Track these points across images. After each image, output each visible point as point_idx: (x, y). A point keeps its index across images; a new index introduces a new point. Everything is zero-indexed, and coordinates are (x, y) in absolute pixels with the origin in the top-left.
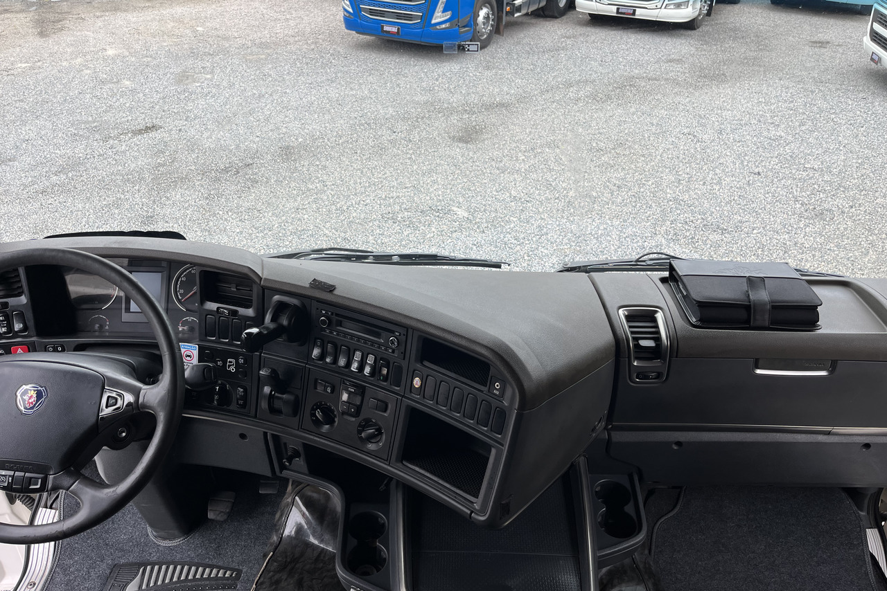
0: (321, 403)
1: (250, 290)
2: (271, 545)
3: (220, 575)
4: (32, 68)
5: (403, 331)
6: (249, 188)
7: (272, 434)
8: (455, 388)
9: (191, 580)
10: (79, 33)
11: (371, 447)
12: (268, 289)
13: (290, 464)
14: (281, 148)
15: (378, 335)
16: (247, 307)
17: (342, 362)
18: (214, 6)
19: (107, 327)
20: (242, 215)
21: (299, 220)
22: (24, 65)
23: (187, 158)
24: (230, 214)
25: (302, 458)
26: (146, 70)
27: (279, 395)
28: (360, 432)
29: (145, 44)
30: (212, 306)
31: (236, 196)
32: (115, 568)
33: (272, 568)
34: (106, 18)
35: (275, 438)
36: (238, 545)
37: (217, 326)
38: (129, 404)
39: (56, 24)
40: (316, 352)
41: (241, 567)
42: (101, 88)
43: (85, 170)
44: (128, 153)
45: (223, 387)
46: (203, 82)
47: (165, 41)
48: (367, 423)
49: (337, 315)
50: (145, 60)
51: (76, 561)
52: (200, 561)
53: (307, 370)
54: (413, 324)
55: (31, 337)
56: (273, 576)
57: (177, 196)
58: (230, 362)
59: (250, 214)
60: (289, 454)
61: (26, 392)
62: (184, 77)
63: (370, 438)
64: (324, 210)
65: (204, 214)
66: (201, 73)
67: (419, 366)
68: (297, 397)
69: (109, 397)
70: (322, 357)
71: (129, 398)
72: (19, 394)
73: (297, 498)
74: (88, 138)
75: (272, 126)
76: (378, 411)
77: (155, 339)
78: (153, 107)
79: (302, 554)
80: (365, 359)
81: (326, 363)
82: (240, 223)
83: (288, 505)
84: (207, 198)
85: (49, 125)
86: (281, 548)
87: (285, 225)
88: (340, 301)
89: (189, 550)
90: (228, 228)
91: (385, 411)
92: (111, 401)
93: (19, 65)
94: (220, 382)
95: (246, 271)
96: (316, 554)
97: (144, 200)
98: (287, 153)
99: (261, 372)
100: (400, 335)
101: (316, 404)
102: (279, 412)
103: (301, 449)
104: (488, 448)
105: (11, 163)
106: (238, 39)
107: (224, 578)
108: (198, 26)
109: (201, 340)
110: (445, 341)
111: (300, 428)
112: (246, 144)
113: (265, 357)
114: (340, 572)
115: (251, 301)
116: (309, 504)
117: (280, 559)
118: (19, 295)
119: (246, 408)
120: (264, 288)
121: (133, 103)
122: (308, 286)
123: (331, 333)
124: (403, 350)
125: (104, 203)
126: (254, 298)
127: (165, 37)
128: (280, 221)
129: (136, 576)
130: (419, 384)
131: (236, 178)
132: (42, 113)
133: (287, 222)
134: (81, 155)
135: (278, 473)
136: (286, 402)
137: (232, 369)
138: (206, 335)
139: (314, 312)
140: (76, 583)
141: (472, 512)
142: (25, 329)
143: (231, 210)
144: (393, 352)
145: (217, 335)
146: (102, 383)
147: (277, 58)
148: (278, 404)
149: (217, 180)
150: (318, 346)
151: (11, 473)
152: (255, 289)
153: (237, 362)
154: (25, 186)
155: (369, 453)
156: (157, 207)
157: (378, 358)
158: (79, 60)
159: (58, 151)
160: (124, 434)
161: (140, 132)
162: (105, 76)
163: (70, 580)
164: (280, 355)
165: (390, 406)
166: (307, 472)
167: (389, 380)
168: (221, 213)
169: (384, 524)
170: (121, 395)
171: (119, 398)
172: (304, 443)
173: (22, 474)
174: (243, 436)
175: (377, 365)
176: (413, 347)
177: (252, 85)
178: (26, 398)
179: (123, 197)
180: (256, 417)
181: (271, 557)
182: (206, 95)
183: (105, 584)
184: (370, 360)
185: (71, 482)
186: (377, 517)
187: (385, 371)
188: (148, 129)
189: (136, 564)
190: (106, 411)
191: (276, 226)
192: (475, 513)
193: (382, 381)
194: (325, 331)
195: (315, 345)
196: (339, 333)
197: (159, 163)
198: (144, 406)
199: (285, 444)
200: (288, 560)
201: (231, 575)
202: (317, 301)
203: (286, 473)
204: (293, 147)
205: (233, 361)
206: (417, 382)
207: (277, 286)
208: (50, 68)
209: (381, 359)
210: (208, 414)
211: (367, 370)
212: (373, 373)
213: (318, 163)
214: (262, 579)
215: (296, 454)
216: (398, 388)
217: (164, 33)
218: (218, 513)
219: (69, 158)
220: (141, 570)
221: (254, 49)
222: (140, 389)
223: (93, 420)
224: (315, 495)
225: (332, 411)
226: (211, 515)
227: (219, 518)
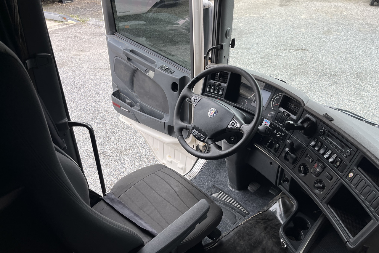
0: (305, 164)
1: (299, 109)
2: (263, 210)
3: (242, 210)
4: (272, 18)
5: (356, 149)
6: (332, 85)
7: (282, 168)
8: (368, 185)
9: (232, 205)
10: (294, 7)
11: (317, 191)
12: (306, 111)
13: (283, 182)
14: (356, 72)
15: (343, 147)
16: (295, 115)
17: (322, 152)
18: (356, 5)
19: (245, 105)
20: (322, 95)
21: (348, 105)
22: (269, 16)
23: (311, 65)
24: (318, 92)
25: (288, 183)
26: (313, 26)
27: (291, 154)
28: (315, 183)
29: (318, 15)
30: (282, 110)
31: (324, 86)
32: (213, 186)
33: (259, 217)
34: (308, 3)
35: (282, 170)
36: (253, 204)
37: (280, 118)
38: (237, 127)
39: (287, 2)
40: (313, 143)
41: (250, 212)
42: (292, 30)
43: (272, 60)
44: (290, 57)
45: (272, 141)
46: (335, 36)
47: (327, 16)
48: (320, 181)
49: (329, 131)
50: (315, 22)
51: (204, 177)
52: (238, 201)
53: (306, 149)
54: (362, 148)
55: (223, 98)
56: (258, 219)
57: (300, 79)
58: (279, 133)
59: (327, 96)
60: (285, 179)
61: (212, 110)
62: (327, 32)
63: (318, 188)
64: (363, 105)
65: (307, 89)
66: (336, 32)
67: (355, 168)
68: (297, 157)
69: (233, 122)
70: (314, 146)
71: (238, 125)
72: (210, 110)
73: (280, 199)
74: (278, 48)
75: (356, 61)
76: (328, 179)
77: (255, 112)
78: (308, 42)
79: (272, 220)
80: (332, 155)
81: (315, 149)
82: (320, 98)
83: (276, 200)
84: (312, 83)
85: (268, 40)
86: (265, 213)
87: (340, 105)
88: (333, 126)
89: (237, 195)
90: (314, 98)
91: (330, 180)
92: (233, 124)
93: (268, 16)
94: (272, 139)
95: (300, 101)
96: (277, 223)
97: (287, 76)
98: (358, 75)
99: (287, 141)
100: (353, 151)
101: (303, 164)
102: (287, 160)
103: (290, 179)
104: (370, 219)
105: (248, 50)
106: (360, 20)
107: (243, 211)
108: (344, 12)
109: (272, 121)
110: (374, 162)
111: (292, 170)
112: (341, 66)
113: (292, 137)
114: (281, 231)
115: (297, 113)
116: (284, 204)
117: (263, 216)
118: (225, 83)
119: (277, 152)
120: (304, 110)
121: (301, 38)
122: (322, 115)
123: (323, 138)
124: (351, 158)
125: (272, 73)
126: (299, 113)
127: (328, 14)
128: (339, 103)
129: (218, 193)
130: (351, 176)
131: (328, 79)
132: (267, 35)
133: (342, 104)
134: (273, 53)
135: (277, 185)
136: (292, 157)
137: (278, 136)
138: (275, 120)
139: (320, 126)
140: (201, 184)
141: (348, 241)
142: (222, 95)
143: (319, 91)
144: (346, 157)
145: (279, 121)
146: (234, 117)
147: (375, 32)
148: (288, 157)
149: (320, 77)
150: (315, 141)
151: (198, 132)
152: (301, 110)
153: (281, 134)
154: (249, 59)
155: (315, 193)
156: (290, 80)
157: (338, 157)
158: (289, 18)
159: (266, 50)
160: (233, 139)
161: (298, 50)
162: (296, 26)
163: (200, 182)
164: (298, 138)
165: (333, 179)
166: (288, 190)
167: (338, 168)
168: (314, 91)
169: (309, 227)
170: (237, 124)
171: (235, 124)
172: (292, 177)
173: (200, 134)
174: (271, 163)
175: (336, 160)
176: (357, 159)
177: (357, 41)
178: (211, 112)
179: (280, 73)
180: (278, 158)
181: (261, 213)
182: (333, 41)
183: (208, 189)
184: (334, 156)
185: (211, 143)
186: (307, 223)
187: (338, 164)
188: (302, 50)
189: (219, 189)
190: (230, 126)
191: (335, 104)
192: (349, 243)
193: (335, 167)
194: (320, 136)
195: (314, 140)
196: (326, 139)
197: (299, 64)
198: (241, 130)
199: (285, 174)
200: (266, 218)
201: (246, 212)
202: (323, 123)
203: (280, 186)
204: (362, 73)
205: (280, 133)
206: (351, 175)
207: (309, 111)
208: (278, 19)
209: (339, 158)
210: (262, 148)
211: (331, 160)
212: (332, 162)
213: (371, 84)
214: (254, 218)
215: (287, 180)
216: (341, 174)
217: (328, 12)
218: (251, 188)
219: (268, 54)
220: (220, 192)
221: (366, 26)
222: (243, 124)
223: (225, 127)
224: (288, 202)
225: (308, 170)
226: (249, 188)
227: (251, 191)
